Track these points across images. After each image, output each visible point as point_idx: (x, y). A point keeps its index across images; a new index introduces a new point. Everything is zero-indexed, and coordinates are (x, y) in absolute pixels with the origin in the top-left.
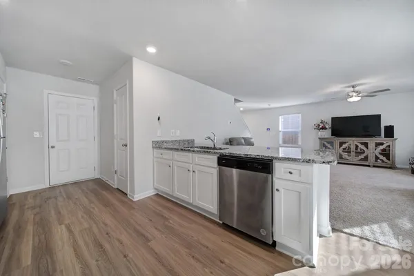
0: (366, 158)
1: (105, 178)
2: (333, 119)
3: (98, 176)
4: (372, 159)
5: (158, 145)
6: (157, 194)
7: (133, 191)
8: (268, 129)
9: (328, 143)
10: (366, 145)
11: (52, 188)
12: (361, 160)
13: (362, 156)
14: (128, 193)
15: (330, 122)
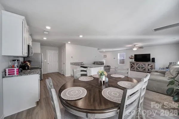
0: (145, 70)
1: (60, 72)
2: (135, 55)
3: (58, 71)
4: (147, 70)
5: (72, 64)
6: (71, 76)
7: (66, 74)
8: (114, 58)
9: (133, 64)
10: (145, 64)
11: (48, 74)
12: (143, 70)
13: (144, 69)
14: (65, 75)
15: (134, 56)
